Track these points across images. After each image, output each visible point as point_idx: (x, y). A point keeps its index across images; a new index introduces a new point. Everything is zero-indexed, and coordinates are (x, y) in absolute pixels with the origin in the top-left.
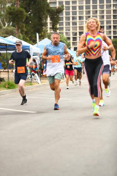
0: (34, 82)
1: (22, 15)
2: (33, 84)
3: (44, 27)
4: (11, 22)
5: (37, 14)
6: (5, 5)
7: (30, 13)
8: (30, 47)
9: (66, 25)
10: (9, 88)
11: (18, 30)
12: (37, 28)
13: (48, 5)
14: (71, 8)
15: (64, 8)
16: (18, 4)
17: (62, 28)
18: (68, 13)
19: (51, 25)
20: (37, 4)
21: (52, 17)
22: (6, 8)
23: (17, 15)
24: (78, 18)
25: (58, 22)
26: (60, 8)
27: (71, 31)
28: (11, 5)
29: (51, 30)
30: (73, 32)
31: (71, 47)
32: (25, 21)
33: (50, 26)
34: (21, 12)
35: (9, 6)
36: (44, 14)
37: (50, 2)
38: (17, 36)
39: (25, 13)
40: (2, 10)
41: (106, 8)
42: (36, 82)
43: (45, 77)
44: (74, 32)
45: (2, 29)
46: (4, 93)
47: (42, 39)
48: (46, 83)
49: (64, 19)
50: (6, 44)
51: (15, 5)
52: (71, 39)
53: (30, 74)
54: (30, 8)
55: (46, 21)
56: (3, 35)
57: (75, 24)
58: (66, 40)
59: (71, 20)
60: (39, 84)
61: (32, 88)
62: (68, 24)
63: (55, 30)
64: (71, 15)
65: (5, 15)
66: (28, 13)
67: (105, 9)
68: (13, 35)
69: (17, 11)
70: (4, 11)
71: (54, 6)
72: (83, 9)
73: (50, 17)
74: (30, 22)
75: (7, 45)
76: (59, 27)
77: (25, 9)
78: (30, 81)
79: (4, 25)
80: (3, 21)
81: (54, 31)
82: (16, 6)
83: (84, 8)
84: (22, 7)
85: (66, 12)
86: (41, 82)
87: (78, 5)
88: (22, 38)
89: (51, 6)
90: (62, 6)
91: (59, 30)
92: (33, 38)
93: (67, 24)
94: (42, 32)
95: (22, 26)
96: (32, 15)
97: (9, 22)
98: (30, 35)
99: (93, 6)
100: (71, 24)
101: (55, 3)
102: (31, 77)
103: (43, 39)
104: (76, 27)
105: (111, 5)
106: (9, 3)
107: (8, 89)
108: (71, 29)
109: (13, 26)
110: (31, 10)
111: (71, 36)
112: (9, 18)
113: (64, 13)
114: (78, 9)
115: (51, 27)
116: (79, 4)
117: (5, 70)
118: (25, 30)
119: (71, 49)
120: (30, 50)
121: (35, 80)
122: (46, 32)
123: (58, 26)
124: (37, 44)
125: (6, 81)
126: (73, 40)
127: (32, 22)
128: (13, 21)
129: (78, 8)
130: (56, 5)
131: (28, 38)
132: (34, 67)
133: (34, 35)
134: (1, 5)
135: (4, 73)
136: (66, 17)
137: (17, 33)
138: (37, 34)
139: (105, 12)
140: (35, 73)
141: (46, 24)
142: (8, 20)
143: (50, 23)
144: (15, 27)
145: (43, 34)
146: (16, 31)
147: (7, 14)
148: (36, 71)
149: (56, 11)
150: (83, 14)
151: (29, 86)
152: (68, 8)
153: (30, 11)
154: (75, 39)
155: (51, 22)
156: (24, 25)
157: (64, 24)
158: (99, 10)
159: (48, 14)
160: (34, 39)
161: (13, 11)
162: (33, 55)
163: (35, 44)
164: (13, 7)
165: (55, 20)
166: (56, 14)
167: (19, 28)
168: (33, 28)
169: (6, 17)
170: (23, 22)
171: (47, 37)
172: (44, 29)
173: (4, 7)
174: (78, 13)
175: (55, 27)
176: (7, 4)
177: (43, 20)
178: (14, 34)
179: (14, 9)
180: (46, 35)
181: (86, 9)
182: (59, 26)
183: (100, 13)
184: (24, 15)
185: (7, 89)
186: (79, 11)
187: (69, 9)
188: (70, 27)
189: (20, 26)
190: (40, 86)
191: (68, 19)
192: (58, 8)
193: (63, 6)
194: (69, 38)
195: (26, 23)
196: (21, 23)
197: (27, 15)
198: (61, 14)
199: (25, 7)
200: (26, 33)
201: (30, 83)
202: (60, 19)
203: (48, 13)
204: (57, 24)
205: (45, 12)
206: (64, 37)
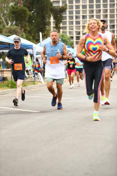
0: (37, 81)
1: (25, 14)
2: (36, 83)
3: (47, 26)
4: (15, 21)
5: (40, 13)
6: (9, 4)
7: (33, 12)
8: (33, 46)
9: (69, 24)
10: (12, 87)
11: (21, 29)
12: (40, 27)
13: (51, 4)
14: (74, 7)
15: (68, 7)
16: (21, 3)
17: (65, 28)
18: (71, 13)
19: (55, 24)
20: (40, 3)
21: (56, 16)
22: (9, 7)
23: (20, 14)
24: (81, 17)
25: (61, 22)
26: (64, 8)
27: (75, 30)
28: (14, 4)
29: (54, 29)
31: (74, 47)
32: (28, 20)
33: (53, 25)
34: (24, 11)
35: (12, 5)
36: (47, 13)
37: (54, 2)
38: (20, 35)
39: (28, 13)
40: (5, 9)
41: (110, 7)
42: (39, 81)
44: (77, 31)
45: (5, 29)
46: (7, 93)
47: (45, 38)
49: (68, 18)
50: (9, 43)
51: (18, 4)
52: (75, 38)
53: (33, 73)
54: (34, 7)
55: (49, 20)
56: (7, 34)
57: (78, 23)
58: (69, 40)
59: (74, 20)
60: (42, 83)
61: (35, 88)
63: (58, 29)
64: (74, 14)
65: (9, 14)
66: (31, 12)
67: (108, 8)
69: (20, 10)
70: (7, 10)
71: (58, 4)
72: (86, 8)
73: (54, 16)
74: (34, 21)
75: (10, 44)
76: (63, 27)
77: (29, 8)
78: (33, 80)
79: (8, 24)
80: (6, 21)
82: (20, 5)
83: (88, 7)
84: (25, 6)
85: (69, 11)
86: (44, 82)
87: (81, 4)
88: (25, 37)
89: (55, 5)
91: (63, 30)
92: (36, 37)
93: (71, 23)
94: (45, 31)
95: (26, 26)
96: (35, 14)
97: (12, 21)
98: (33, 35)
99: (96, 5)
100: (74, 23)
101: (58, 2)
102: (34, 77)
103: (47, 38)
104: (80, 26)
105: (114, 4)
106: (12, 2)
107: (11, 89)
108: (74, 28)
109: (16, 25)
110: (34, 10)
111: (75, 35)
112: (13, 17)
113: (68, 13)
114: (81, 9)
115: (55, 26)
116: (83, 3)
117: (8, 70)
118: (28, 29)
119: (74, 48)
120: (33, 49)
121: (38, 79)
122: (49, 31)
123: (61, 25)
124: (40, 43)
125: (9, 80)
126: (77, 39)
127: (35, 21)
128: (17, 20)
129: (81, 7)
130: (59, 4)
131: (31, 38)
132: (37, 66)
133: (37, 34)
134: (5, 4)
135: (7, 72)
136: (69, 16)
137: (20, 33)
138: (41, 34)
139: (109, 11)
140: (38, 72)
141: (49, 23)
142: (11, 19)
143: (53, 22)
144: (19, 26)
145: (46, 33)
146: (19, 30)
147: (10, 13)
148: (39, 70)
149: (59, 10)
150: (86, 13)
151: (32, 86)
152: (71, 7)
153: (33, 10)
154: (78, 39)
155: (54, 21)
156: (27, 24)
157: (68, 23)
158: (103, 10)
159: (51, 14)
160: (38, 39)
161: (16, 10)
162: (36, 55)
163: (38, 43)
164: (16, 6)
165: (59, 19)
166: (60, 13)
167: (22, 27)
168: (36, 27)
169: (9, 16)
170: (26, 22)
172: (47, 28)
173: (7, 6)
174: (81, 12)
175: (58, 26)
176: (10, 3)
177: (46, 19)
178: (17, 33)
179: (17, 8)
180: (49, 35)
181: (90, 8)
182: (63, 25)
183: (104, 12)
184: (28, 15)
185: (10, 88)
186: (82, 10)
187: (72, 9)
188: (73, 26)
189: (23, 25)
190: (43, 86)
191: (71, 18)
192: (61, 7)
193: (66, 5)
194: (72, 38)
195: (29, 23)
196: (24, 22)
197: (30, 14)
198: (64, 13)
199: (28, 6)
200: (30, 32)
201: (33, 82)
202: (63, 18)
203: (52, 12)
204: (60, 23)
205: (48, 11)
206: (68, 36)
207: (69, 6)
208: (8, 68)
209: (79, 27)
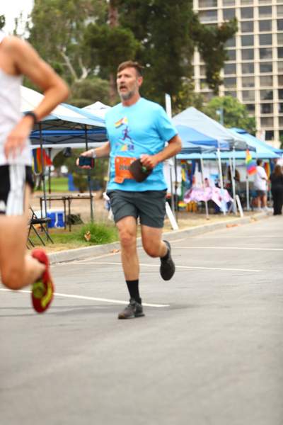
1: (127, 46)
3: (184, 78)
4: (98, 67)
5: (166, 44)
6: (82, 20)
7: (146, 40)
9: (243, 72)
10: (93, 241)
12: (166, 81)
13: (195, 19)
14: (256, 26)
15: (239, 25)
16: (115, 19)
17: (232, 81)
18: (248, 40)
19: (204, 71)
20: (165, 16)
21: (206, 49)
22: (83, 30)
24: (275, 53)
25: (222, 65)
26: (228, 28)
27: (258, 86)
28: (97, 22)
29: (203, 85)
30: (262, 91)
31: (256, 131)
33: (201, 75)
34: (124, 39)
35: (91, 24)
36: (184, 43)
37: (201, 12)
38: (112, 103)
39: (134, 43)
40: (73, 35)
43: (189, 211)
44: (265, 90)
45: (72, 86)
46: (82, 255)
47: (179, 110)
48: (193, 228)
49: (239, 55)
50: (86, 125)
51: (107, 20)
52: (258, 109)
54: (149, 27)
55: (189, 63)
56: (77, 101)
57: (266, 67)
58: (243, 112)
59: (257, 59)
60: (172, 229)
62: (250, 68)
63: (213, 86)
64: (257, 45)
65: (83, 48)
66: (142, 42)
68: (102, 101)
69: (112, 38)
70: (77, 38)
71: (212, 20)
73: (201, 50)
74: (148, 65)
75: (88, 128)
76: (225, 78)
77: (135, 30)
79: (79, 74)
80: (75, 65)
81: (211, 87)
82: (111, 23)
84: (124, 25)
85: (242, 37)
86: (179, 225)
87: (274, 16)
89: (204, 21)
90: (233, 20)
91: (226, 87)
93: (247, 69)
94: (178, 90)
96: (152, 46)
97: (91, 66)
100: (257, 68)
101: (214, 13)
103: (183, 109)
104: (272, 77)
106: (91, 15)
107: (90, 245)
108: (257, 82)
109: (102, 75)
110: (149, 34)
111: (258, 101)
112: (93, 56)
113: (238, 41)
114: (274, 29)
115: (204, 77)
116: (278, 13)
117: (82, 195)
119: (257, 134)
122: (190, 92)
123: (222, 75)
125: (86, 222)
126: (264, 112)
127: (152, 65)
128: (103, 65)
129: (274, 25)
130: (217, 19)
134: (71, 22)
135: (79, 201)
136: (242, 50)
137: (113, 96)
138: (168, 98)
141: (191, 69)
142: (89, 60)
143: (201, 66)
144: (109, 80)
145: (181, 97)
146: (110, 90)
147: (87, 44)
149: (215, 34)
152: (249, 26)
153: (146, 36)
154: (267, 110)
155: (203, 64)
157: (239, 69)
159: (195, 44)
161: (102, 36)
164: (102, 26)
165: (216, 57)
166: (218, 43)
168: (154, 80)
169: (83, 54)
171: (192, 103)
172: (184, 84)
173: (78, 26)
174: (275, 39)
175: (214, 77)
176: (86, 18)
177: (182, 59)
178: (106, 98)
179: (104, 32)
180: (190, 100)
182: (225, 73)
184: (132, 48)
185: (89, 243)
186: (278, 34)
187: (252, 30)
188: (253, 77)
190: (175, 236)
191: (248, 54)
192: (222, 27)
193: (235, 20)
194: (251, 108)
197: (138, 46)
198: (229, 42)
199: (134, 25)
202: (226, 56)
203: (195, 40)
204: (218, 70)
205: (187, 38)
206: (240, 104)
207: (242, 23)
208: (82, 192)
209: (269, 80)
